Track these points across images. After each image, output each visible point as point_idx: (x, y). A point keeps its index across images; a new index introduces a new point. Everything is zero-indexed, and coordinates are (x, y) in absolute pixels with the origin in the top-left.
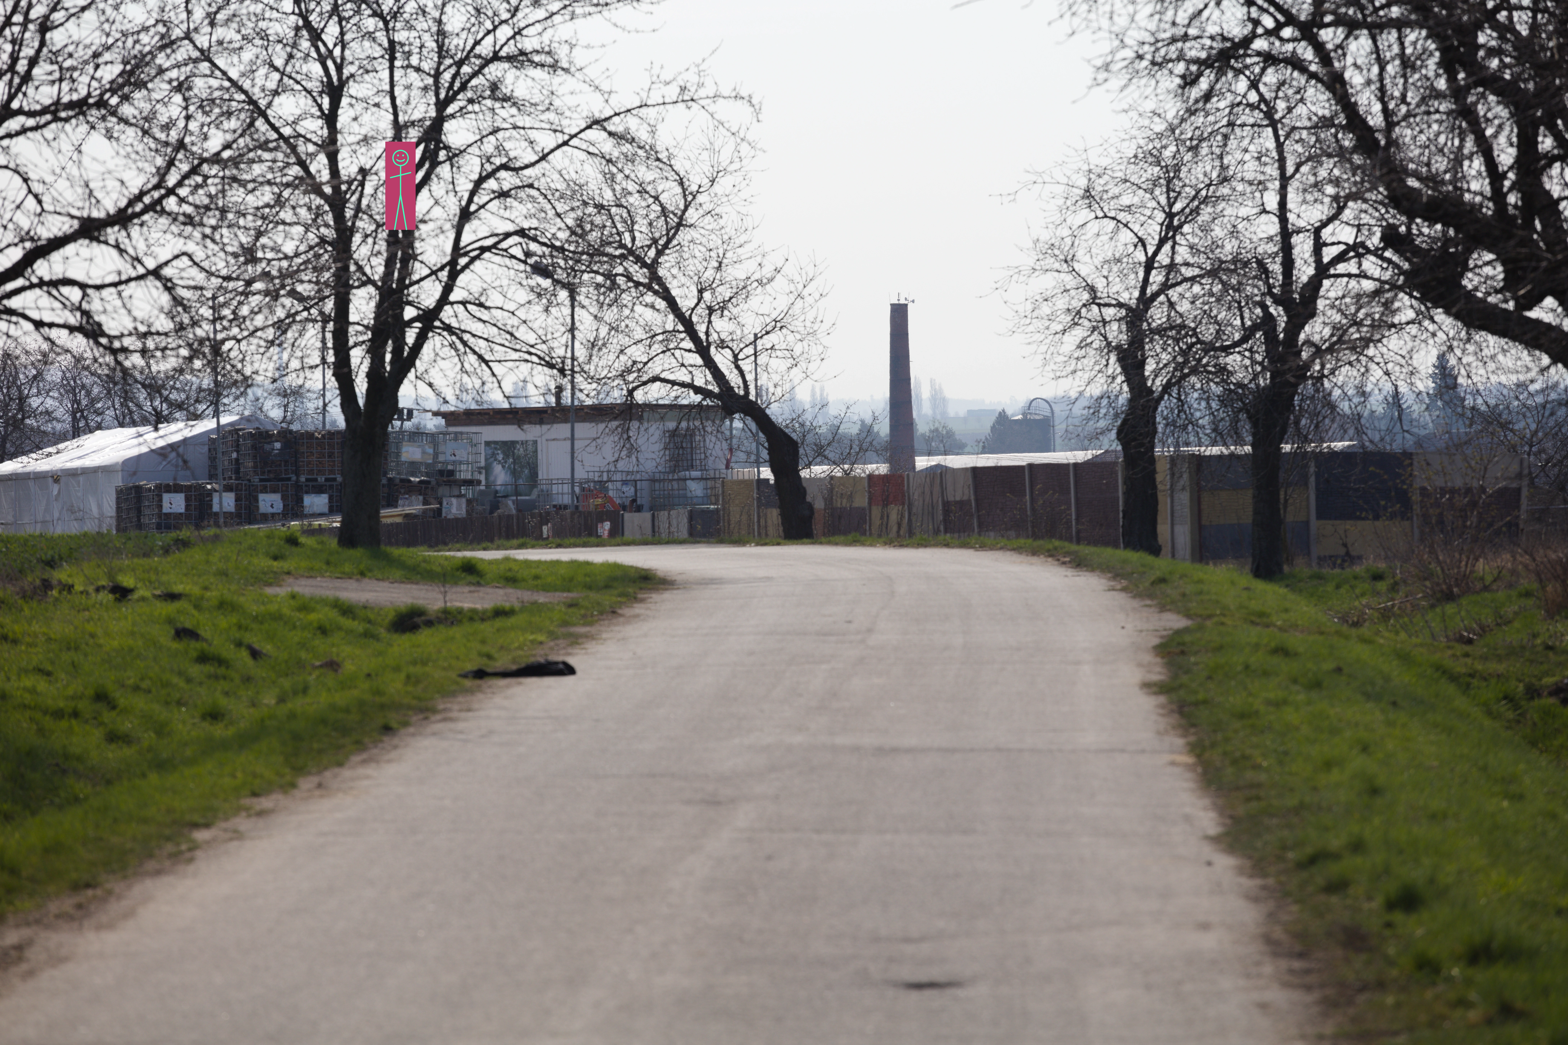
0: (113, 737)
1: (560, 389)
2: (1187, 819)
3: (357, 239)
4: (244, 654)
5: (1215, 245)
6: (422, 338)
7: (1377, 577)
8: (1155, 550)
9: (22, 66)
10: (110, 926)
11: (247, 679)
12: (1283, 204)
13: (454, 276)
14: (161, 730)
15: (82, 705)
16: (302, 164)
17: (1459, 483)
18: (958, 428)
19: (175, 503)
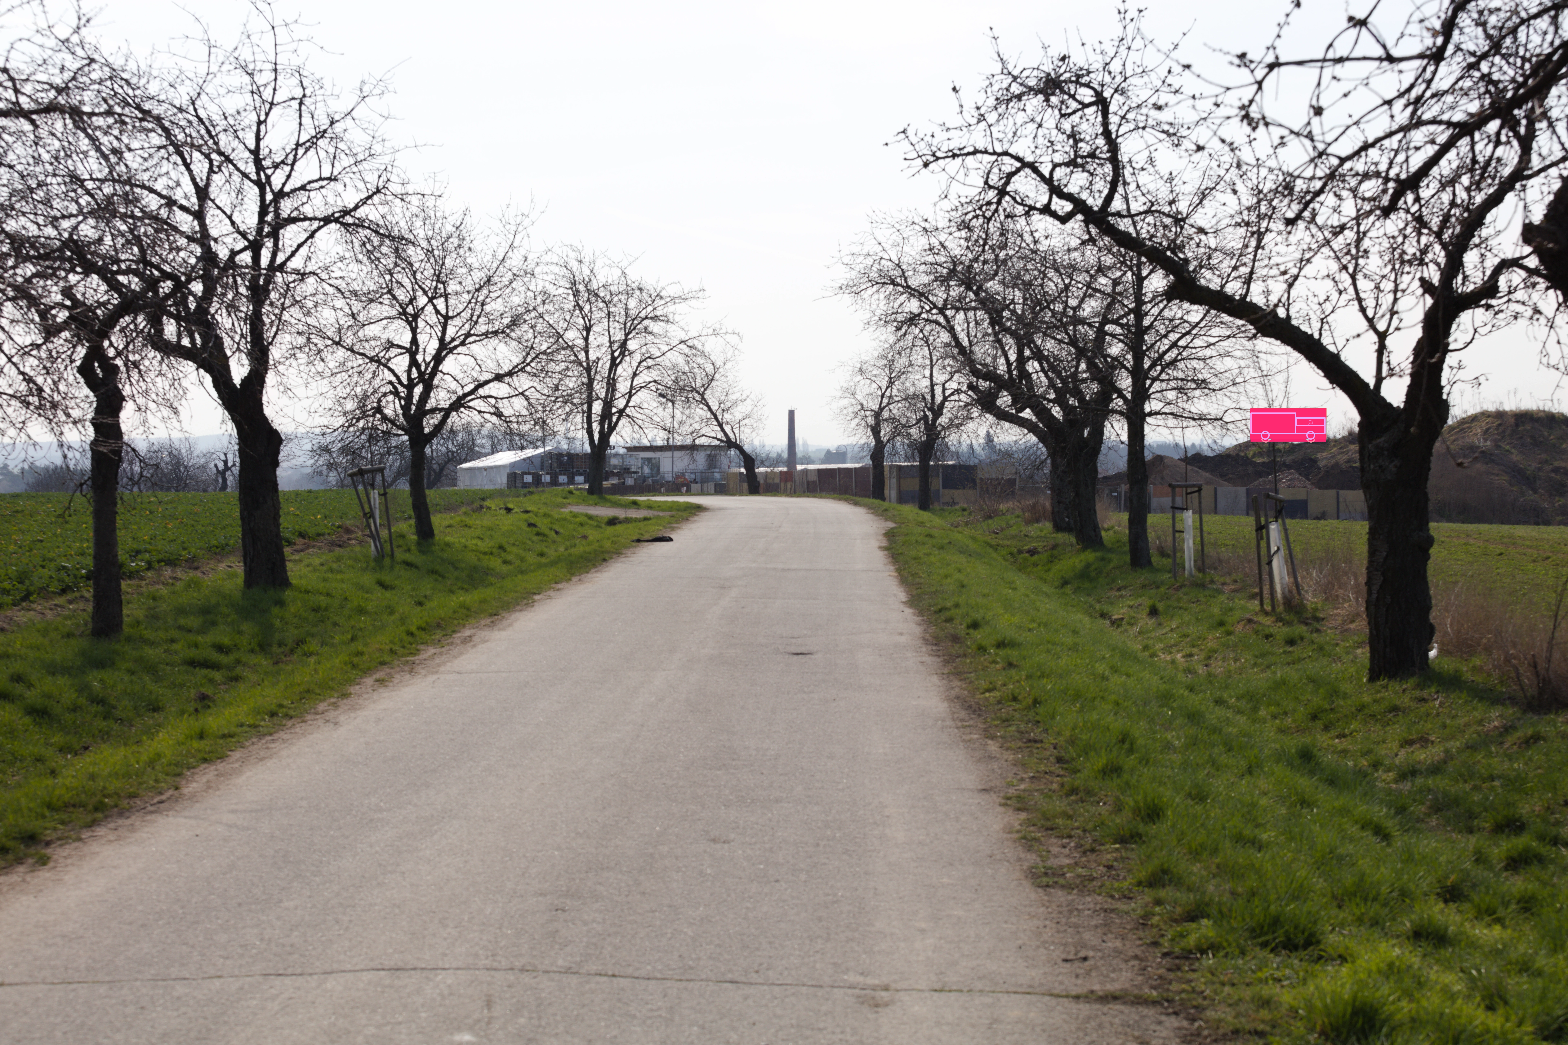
0: (505, 562)
1: (668, 439)
2: (895, 595)
3: (595, 383)
4: (553, 533)
5: (907, 389)
6: (618, 419)
7: (964, 510)
8: (884, 499)
9: (475, 318)
10: (504, 629)
11: (554, 542)
12: (931, 375)
13: (630, 397)
14: (522, 560)
15: (494, 550)
16: (576, 356)
17: (994, 476)
18: (812, 455)
19: (528, 479)
